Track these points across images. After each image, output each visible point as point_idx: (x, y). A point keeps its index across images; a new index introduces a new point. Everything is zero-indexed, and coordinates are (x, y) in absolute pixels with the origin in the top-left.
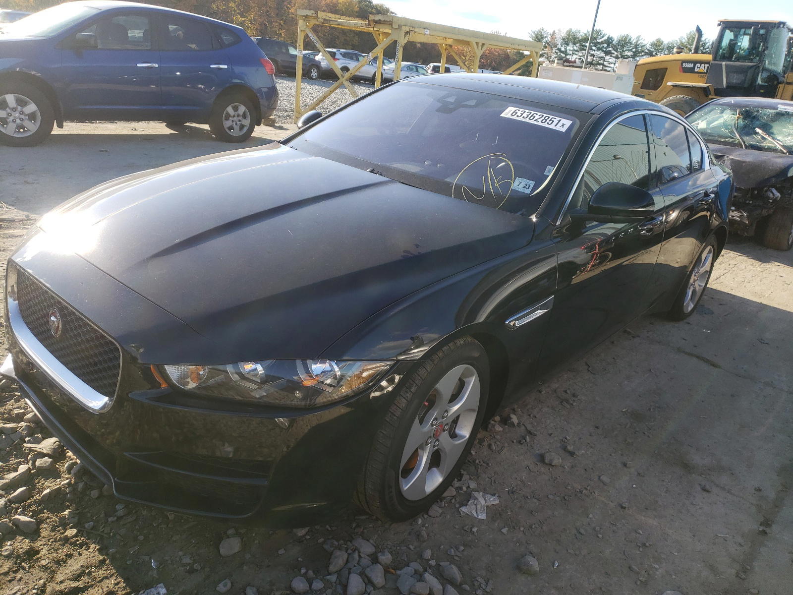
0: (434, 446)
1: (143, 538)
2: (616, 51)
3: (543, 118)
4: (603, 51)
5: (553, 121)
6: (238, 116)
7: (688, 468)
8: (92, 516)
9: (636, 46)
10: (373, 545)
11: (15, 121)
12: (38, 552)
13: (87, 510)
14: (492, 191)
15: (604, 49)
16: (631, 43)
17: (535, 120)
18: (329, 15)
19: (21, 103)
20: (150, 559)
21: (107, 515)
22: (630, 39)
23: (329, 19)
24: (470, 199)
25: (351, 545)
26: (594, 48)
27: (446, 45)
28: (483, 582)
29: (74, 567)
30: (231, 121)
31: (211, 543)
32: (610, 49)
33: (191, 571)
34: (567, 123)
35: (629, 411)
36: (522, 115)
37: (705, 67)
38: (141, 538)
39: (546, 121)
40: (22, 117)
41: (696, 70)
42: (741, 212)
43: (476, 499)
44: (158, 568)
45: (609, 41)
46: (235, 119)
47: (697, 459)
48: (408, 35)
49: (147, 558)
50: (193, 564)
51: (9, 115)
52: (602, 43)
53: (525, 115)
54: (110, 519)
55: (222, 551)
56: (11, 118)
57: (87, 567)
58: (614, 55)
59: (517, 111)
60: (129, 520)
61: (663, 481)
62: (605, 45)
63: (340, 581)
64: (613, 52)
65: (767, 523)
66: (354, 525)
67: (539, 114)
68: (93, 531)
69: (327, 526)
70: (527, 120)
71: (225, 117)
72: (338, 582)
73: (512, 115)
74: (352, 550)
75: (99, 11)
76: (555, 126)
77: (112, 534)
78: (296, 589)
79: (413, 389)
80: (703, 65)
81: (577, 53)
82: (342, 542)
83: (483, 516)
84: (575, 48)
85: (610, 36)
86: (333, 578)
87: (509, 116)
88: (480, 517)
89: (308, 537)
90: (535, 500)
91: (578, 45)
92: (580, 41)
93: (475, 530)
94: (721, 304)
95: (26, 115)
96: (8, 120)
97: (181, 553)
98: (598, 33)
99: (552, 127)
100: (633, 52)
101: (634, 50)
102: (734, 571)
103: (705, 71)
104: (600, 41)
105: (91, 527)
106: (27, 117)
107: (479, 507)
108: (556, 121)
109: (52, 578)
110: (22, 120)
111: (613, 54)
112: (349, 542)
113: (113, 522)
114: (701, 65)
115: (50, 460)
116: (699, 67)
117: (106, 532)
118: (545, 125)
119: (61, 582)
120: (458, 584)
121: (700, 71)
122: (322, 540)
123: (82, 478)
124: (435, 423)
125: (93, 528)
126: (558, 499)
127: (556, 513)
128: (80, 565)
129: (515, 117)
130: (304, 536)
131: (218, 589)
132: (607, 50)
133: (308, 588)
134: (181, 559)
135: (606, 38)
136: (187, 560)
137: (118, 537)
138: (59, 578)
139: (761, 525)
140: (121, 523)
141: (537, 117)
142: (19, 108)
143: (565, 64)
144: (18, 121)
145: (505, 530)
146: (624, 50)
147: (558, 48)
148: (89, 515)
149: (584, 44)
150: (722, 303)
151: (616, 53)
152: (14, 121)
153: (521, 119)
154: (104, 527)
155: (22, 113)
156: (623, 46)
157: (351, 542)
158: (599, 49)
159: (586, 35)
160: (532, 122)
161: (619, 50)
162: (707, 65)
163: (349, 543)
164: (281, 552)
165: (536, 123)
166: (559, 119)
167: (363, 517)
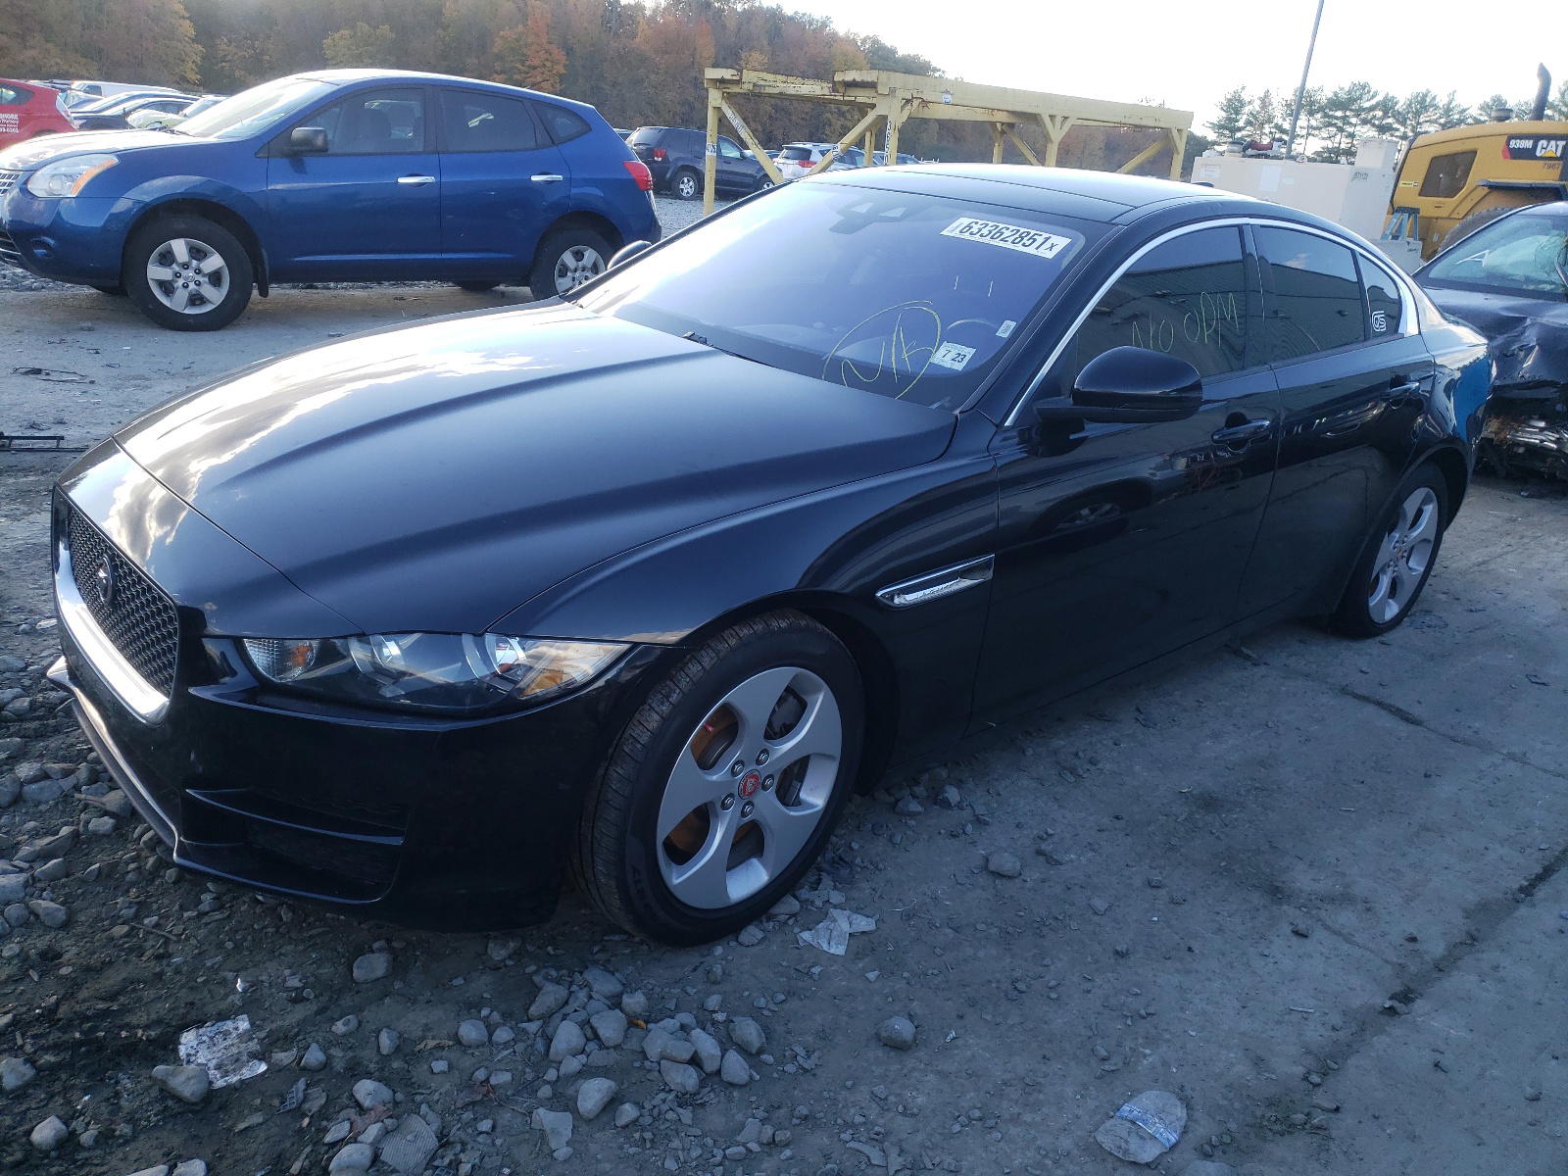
0: (743, 814)
1: (232, 946)
2: (1403, 123)
3: (1017, 236)
4: (1374, 125)
5: (1035, 240)
6: (584, 269)
7: (1277, 893)
8: (159, 909)
9: (1448, 111)
10: (621, 982)
11: (187, 287)
12: (60, 956)
13: (153, 899)
14: (894, 366)
15: (1377, 122)
16: (1436, 107)
17: (1001, 240)
18: (764, 75)
19: (197, 254)
20: (237, 977)
21: (182, 908)
22: (1434, 98)
23: (762, 83)
24: (853, 383)
25: (581, 978)
26: (1354, 120)
27: (1003, 124)
28: (803, 1053)
29: (111, 982)
30: (570, 279)
31: (343, 960)
32: (1390, 120)
33: (298, 1000)
34: (1061, 242)
35: (1194, 792)
36: (980, 230)
37: (1557, 146)
38: (229, 945)
39: (1022, 239)
40: (199, 278)
41: (1538, 154)
42: (1558, 432)
43: (835, 921)
44: (245, 991)
45: (1387, 106)
46: (577, 274)
47: (1302, 879)
48: (909, 107)
49: (230, 975)
50: (304, 988)
51: (177, 275)
52: (1372, 108)
53: (985, 231)
54: (186, 915)
55: (356, 973)
56: (181, 282)
57: (132, 983)
58: (1398, 134)
59: (973, 224)
60: (217, 917)
61: (1218, 913)
62: (1379, 114)
63: (543, 1030)
64: (1396, 126)
65: (1406, 997)
66: (596, 949)
67: (1012, 228)
68: (154, 930)
69: (550, 948)
70: (987, 240)
71: (560, 270)
72: (539, 1033)
73: (961, 232)
74: (578, 986)
75: (336, 88)
76: (1037, 248)
77: (183, 937)
78: (465, 1038)
79: (674, 698)
80: (1553, 143)
81: (1317, 132)
82: (565, 972)
83: (839, 950)
84: (1313, 123)
85: (1390, 95)
86: (533, 1027)
87: (956, 234)
88: (832, 951)
89: (510, 963)
90: (949, 931)
91: (1319, 116)
92: (1321, 109)
93: (816, 970)
94: (1471, 611)
95: (205, 275)
96: (175, 286)
97: (287, 972)
98: (1364, 88)
99: (1031, 250)
100: (1440, 124)
101: (1442, 121)
102: (1300, 1070)
103: (1559, 154)
104: (1367, 105)
105: (153, 923)
106: (207, 280)
107: (835, 933)
108: (1040, 240)
109: (73, 994)
110: (198, 284)
111: (1397, 130)
112: (579, 975)
113: (189, 919)
114: (1549, 142)
115: (112, 821)
116: (1545, 146)
117: (175, 932)
118: (1020, 248)
119: (84, 1001)
120: (754, 1052)
121: (1547, 155)
122: (533, 968)
123: (155, 850)
124: (738, 768)
125: (157, 925)
126: (994, 931)
127: (981, 954)
128: (121, 978)
129: (966, 236)
130: (503, 960)
131: (334, 1028)
132: (1384, 122)
133: (486, 1040)
134: (285, 981)
135: (1379, 98)
136: (294, 982)
137: (193, 941)
138: (83, 994)
139: (1391, 998)
140: (203, 921)
141: (1007, 233)
142: (194, 262)
143: (1250, 151)
144: (192, 286)
145: (872, 976)
146: (1421, 120)
147: (1277, 124)
148: (155, 906)
149: (1331, 113)
150: (1473, 608)
151: (1402, 129)
152: (185, 286)
153: (977, 238)
154: (174, 925)
155: (198, 271)
156: (1417, 114)
157: (581, 973)
158: (1365, 122)
159: (1336, 94)
160: (997, 243)
161: (1409, 122)
162: (1562, 143)
163: (577, 975)
164: (459, 981)
165: (1001, 244)
166: (1047, 235)
167: (617, 938)
